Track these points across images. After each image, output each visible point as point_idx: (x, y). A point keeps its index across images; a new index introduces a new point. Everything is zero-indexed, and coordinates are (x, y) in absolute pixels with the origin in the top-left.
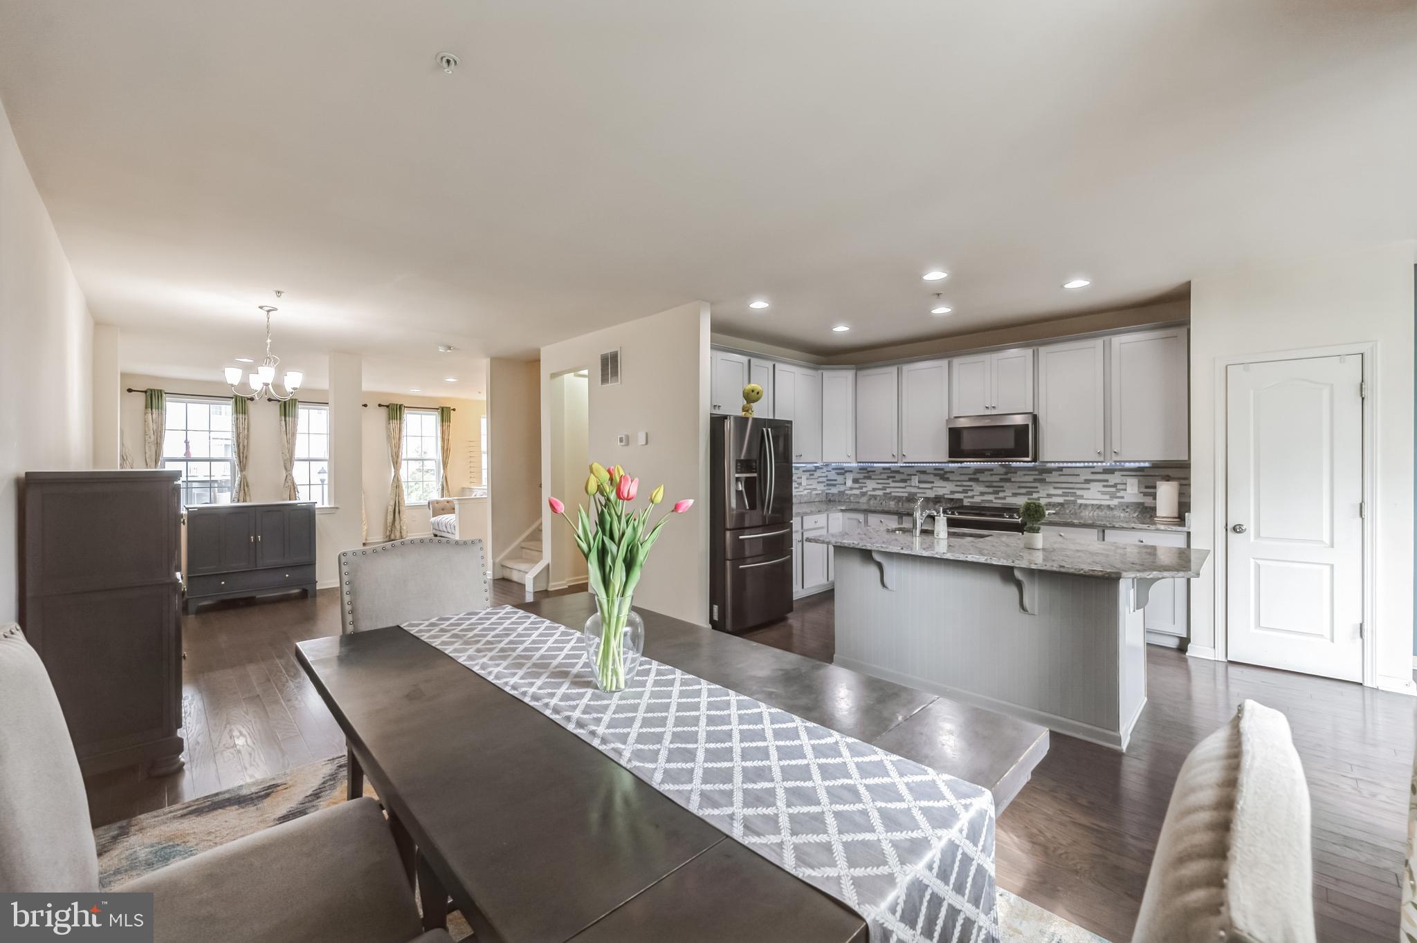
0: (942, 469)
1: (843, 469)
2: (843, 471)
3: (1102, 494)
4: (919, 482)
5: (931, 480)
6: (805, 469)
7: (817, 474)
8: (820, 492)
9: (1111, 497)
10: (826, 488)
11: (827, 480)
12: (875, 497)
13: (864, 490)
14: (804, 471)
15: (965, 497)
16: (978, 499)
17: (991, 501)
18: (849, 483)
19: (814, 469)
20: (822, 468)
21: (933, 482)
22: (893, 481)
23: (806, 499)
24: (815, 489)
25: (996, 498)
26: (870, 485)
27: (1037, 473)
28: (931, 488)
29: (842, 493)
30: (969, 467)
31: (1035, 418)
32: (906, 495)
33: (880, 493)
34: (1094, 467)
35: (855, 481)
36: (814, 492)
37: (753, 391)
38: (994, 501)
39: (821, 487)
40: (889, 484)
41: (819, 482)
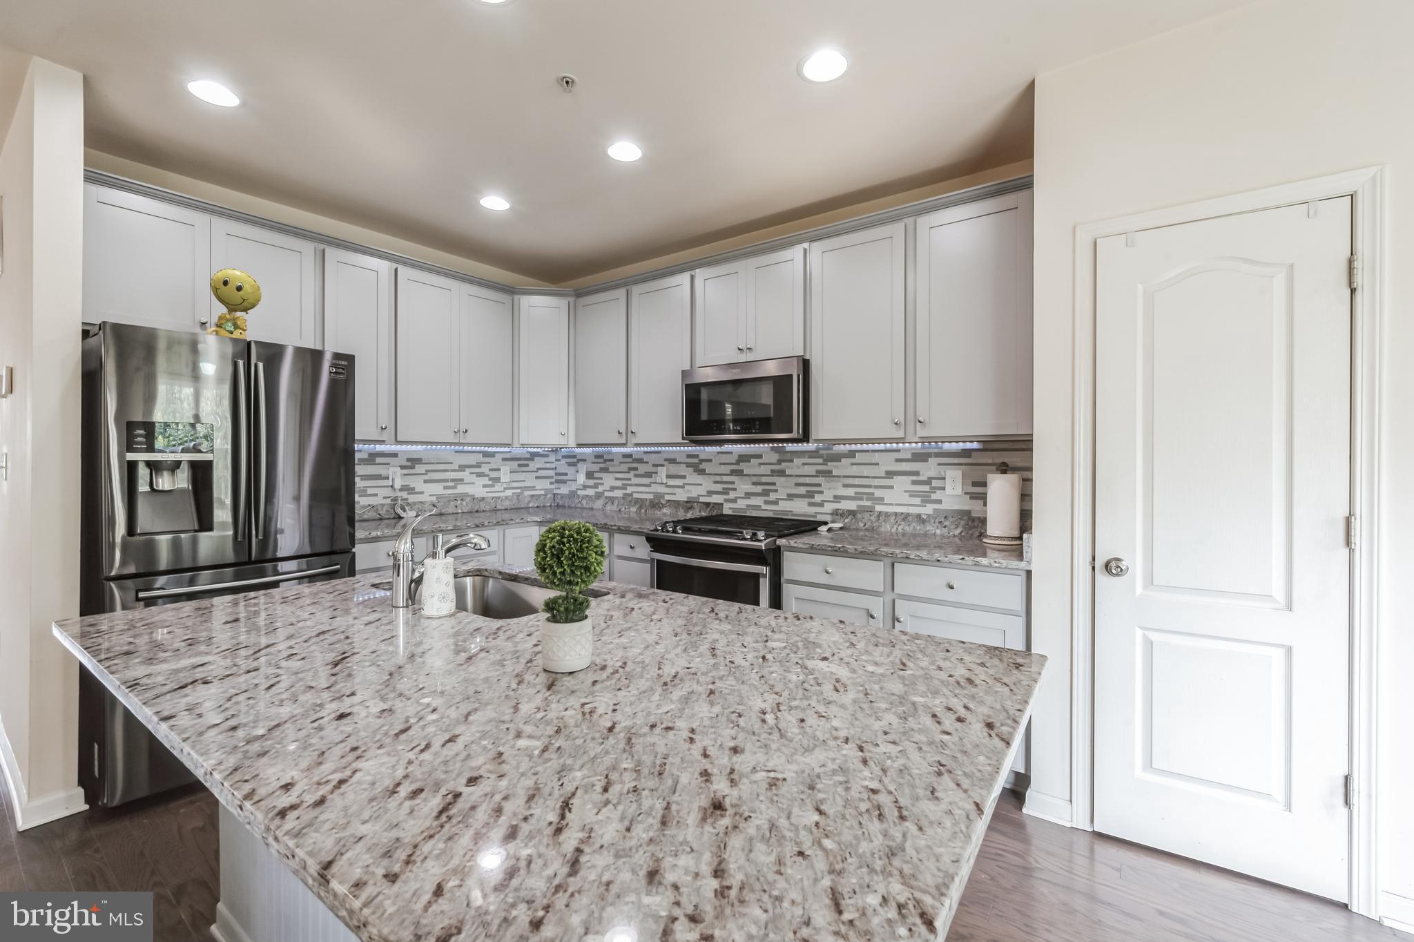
0: (696, 456)
1: (574, 457)
2: (575, 460)
3: (910, 496)
4: (668, 477)
5: (683, 474)
6: (508, 456)
7: (533, 465)
8: (543, 492)
9: (923, 501)
10: (553, 486)
11: (556, 474)
12: (611, 499)
13: (600, 489)
14: (504, 459)
15: (726, 500)
16: (742, 504)
17: (758, 507)
18: (581, 478)
19: (528, 456)
20: (547, 456)
21: (684, 477)
22: (636, 476)
23: (507, 504)
24: (533, 488)
25: (766, 502)
26: (608, 480)
27: (820, 461)
28: (682, 487)
29: (573, 494)
30: (731, 453)
31: (806, 364)
32: (651, 496)
33: (618, 493)
34: (898, 451)
35: (590, 475)
36: (527, 493)
37: (225, 283)
38: (763, 507)
39: (545, 484)
40: (630, 479)
41: (537, 478)
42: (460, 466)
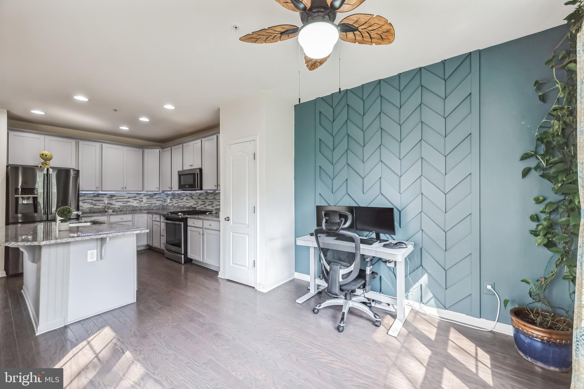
0: (191, 194)
1: (168, 194)
2: (167, 195)
4: (186, 200)
5: (189, 199)
6: (146, 194)
7: (155, 197)
8: (159, 205)
10: (162, 203)
11: (164, 199)
12: (175, 206)
13: (173, 204)
14: (144, 195)
15: (197, 206)
16: (200, 207)
17: (202, 208)
18: (169, 201)
19: (154, 194)
20: (161, 194)
21: (189, 200)
22: (180, 200)
23: (145, 208)
24: (155, 203)
25: (204, 207)
26: (175, 201)
27: (214, 195)
28: (189, 203)
29: (167, 205)
30: (198, 193)
32: (182, 206)
33: (176, 205)
35: (171, 200)
36: (153, 205)
38: (204, 208)
39: (160, 202)
40: (178, 201)
41: (157, 200)
42: (128, 197)
